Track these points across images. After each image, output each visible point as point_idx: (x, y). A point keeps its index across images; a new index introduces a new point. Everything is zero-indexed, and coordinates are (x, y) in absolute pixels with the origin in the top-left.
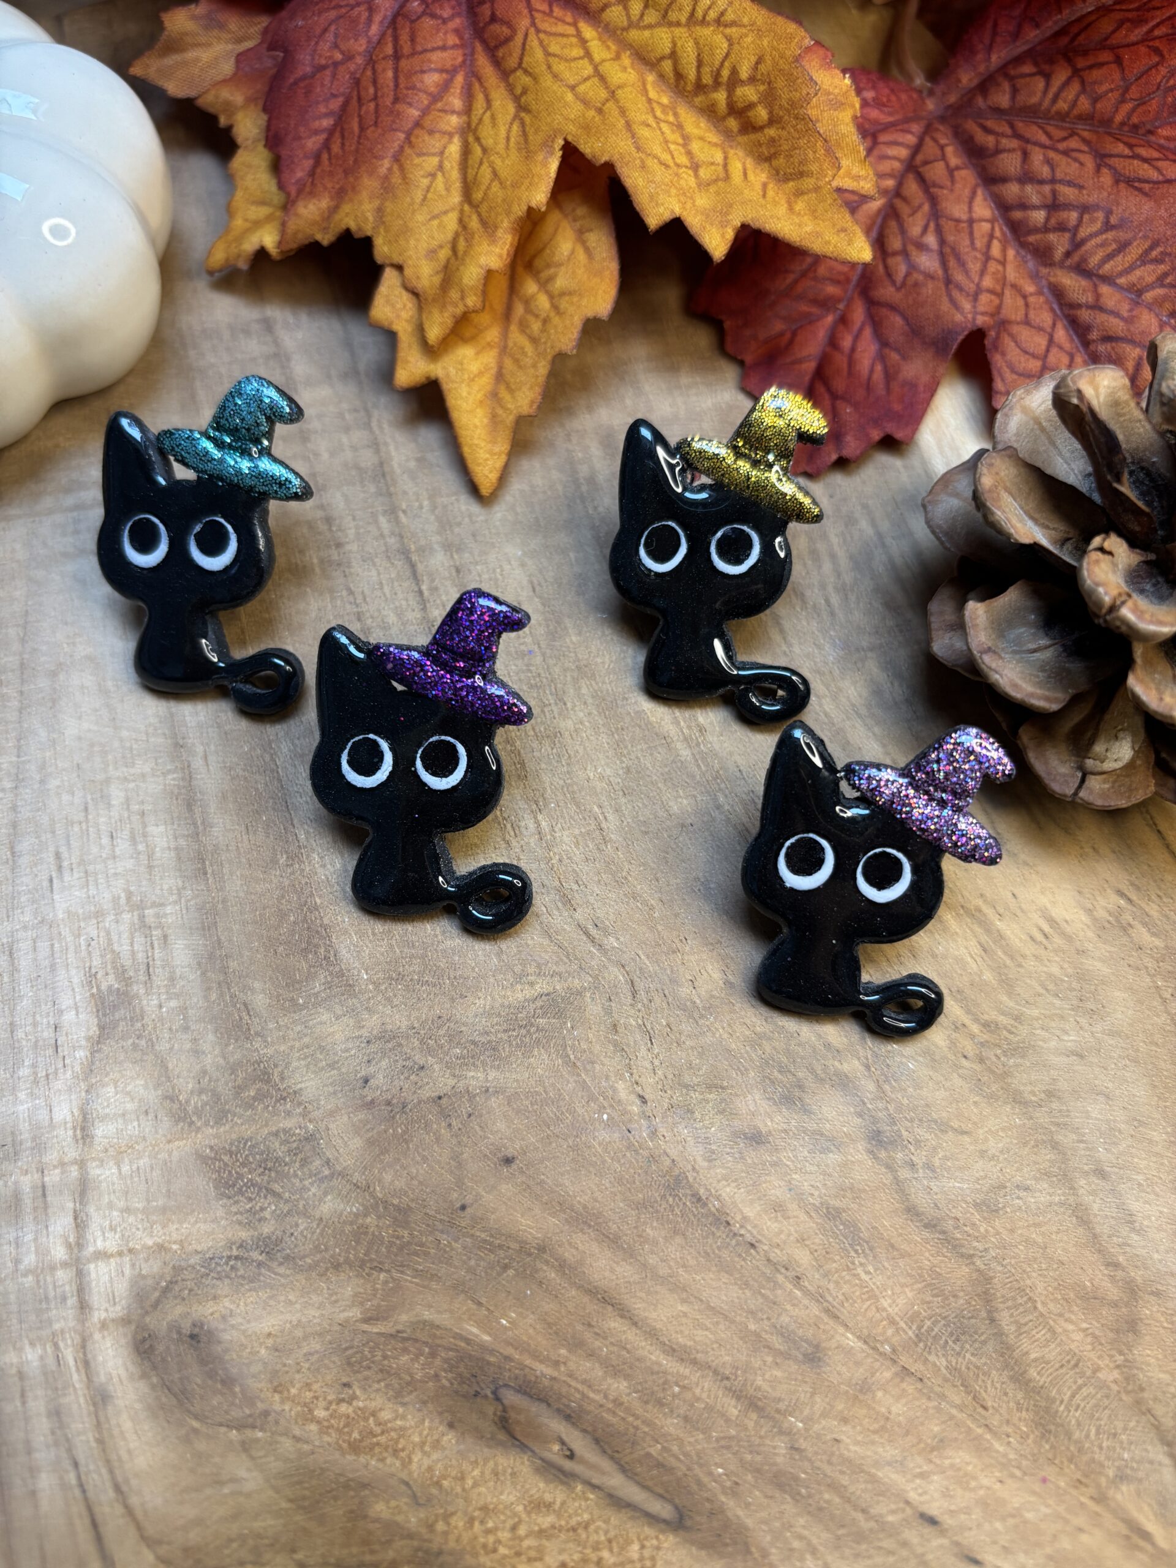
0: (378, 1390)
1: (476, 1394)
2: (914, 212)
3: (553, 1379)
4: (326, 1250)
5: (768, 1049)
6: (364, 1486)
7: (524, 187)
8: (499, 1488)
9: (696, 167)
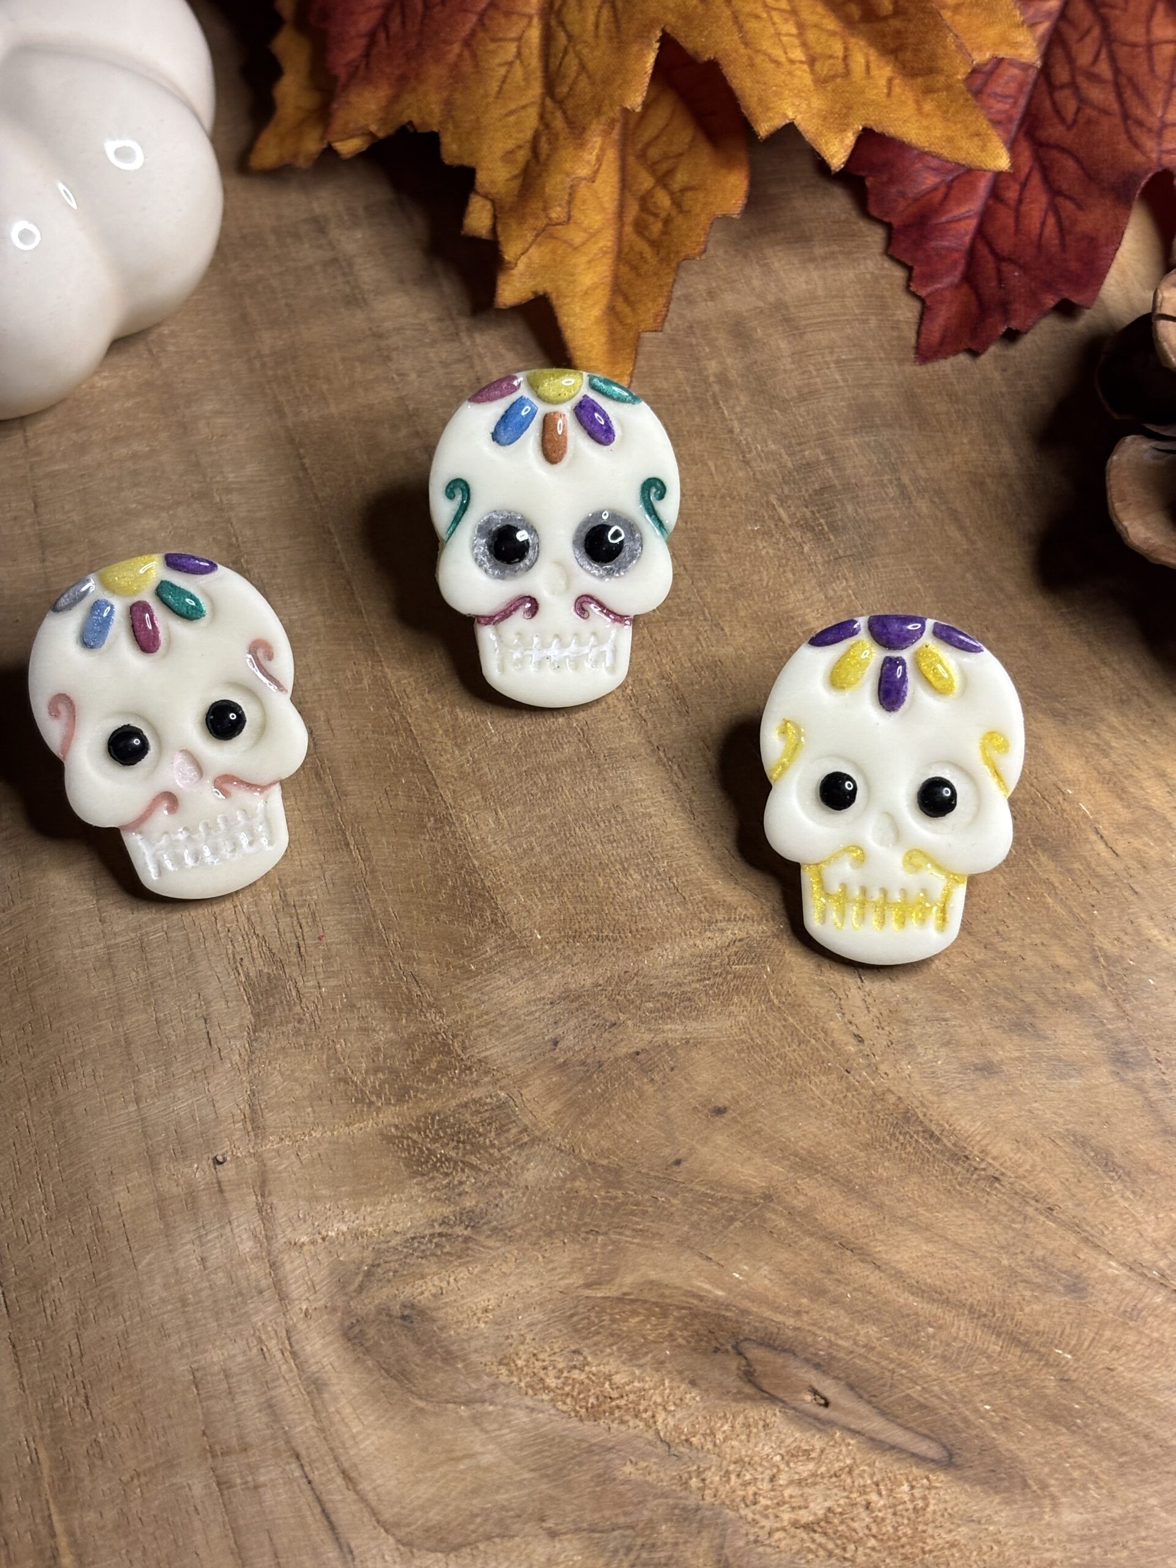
0: (610, 1355)
1: (716, 1350)
2: (1082, 38)
3: (796, 1329)
4: (536, 1218)
5: (991, 977)
6: (610, 1449)
7: (616, 84)
8: (753, 1440)
9: (812, 61)
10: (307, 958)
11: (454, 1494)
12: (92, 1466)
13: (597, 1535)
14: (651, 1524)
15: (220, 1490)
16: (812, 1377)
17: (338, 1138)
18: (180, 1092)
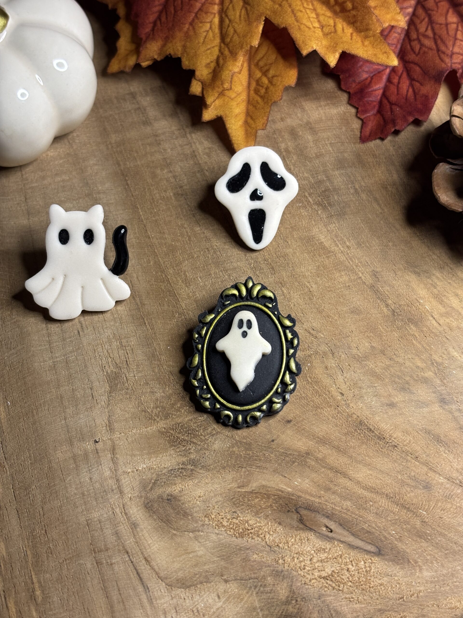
0: (248, 513)
1: (288, 511)
2: (422, 22)
3: (319, 503)
4: (218, 462)
5: (393, 371)
6: (248, 549)
7: (248, 37)
8: (303, 545)
9: (322, 27)
10: (130, 366)
11: (188, 566)
12: (48, 557)
13: (244, 581)
14: (264, 577)
15: (98, 566)
16: (326, 521)
17: (142, 433)
18: (82, 416)
